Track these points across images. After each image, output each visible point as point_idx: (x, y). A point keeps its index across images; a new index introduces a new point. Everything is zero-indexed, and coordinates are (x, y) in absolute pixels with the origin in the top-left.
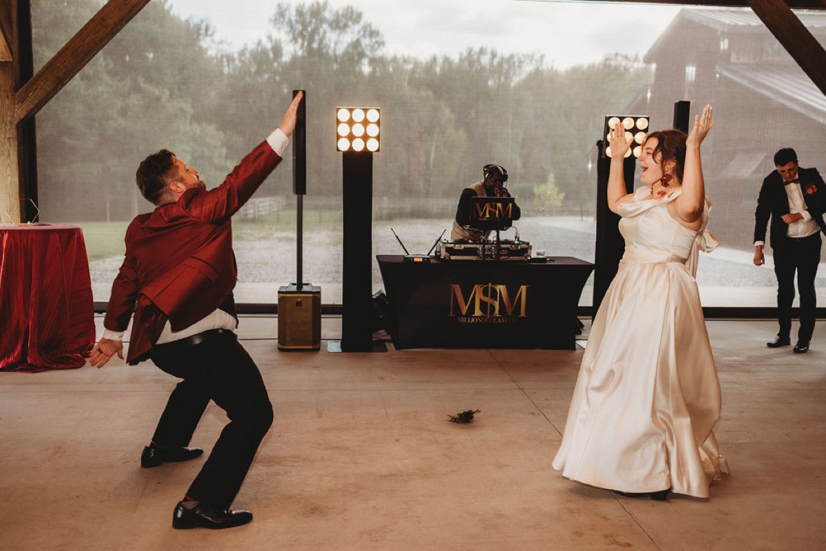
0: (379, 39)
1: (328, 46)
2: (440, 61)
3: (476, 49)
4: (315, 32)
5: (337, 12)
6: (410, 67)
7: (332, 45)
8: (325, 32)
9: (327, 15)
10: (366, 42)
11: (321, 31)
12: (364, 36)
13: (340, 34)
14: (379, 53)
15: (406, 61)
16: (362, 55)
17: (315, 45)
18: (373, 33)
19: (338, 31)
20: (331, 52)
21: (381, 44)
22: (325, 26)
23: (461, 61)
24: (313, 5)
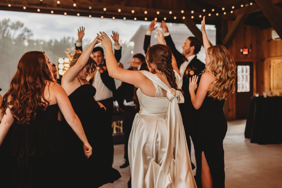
0: (31, 33)
1: (10, 36)
2: (54, 41)
3: (67, 37)
4: (5, 30)
5: (14, 23)
6: (42, 43)
7: (12, 35)
8: (9, 31)
9: (9, 24)
10: (26, 34)
11: (7, 30)
12: (25, 32)
13: (15, 31)
14: (31, 38)
15: (41, 41)
16: (24, 39)
17: (5, 35)
18: (28, 31)
19: (14, 30)
20: (12, 37)
21: (32, 35)
22: (9, 28)
23: (62, 41)
24: (3, 20)
